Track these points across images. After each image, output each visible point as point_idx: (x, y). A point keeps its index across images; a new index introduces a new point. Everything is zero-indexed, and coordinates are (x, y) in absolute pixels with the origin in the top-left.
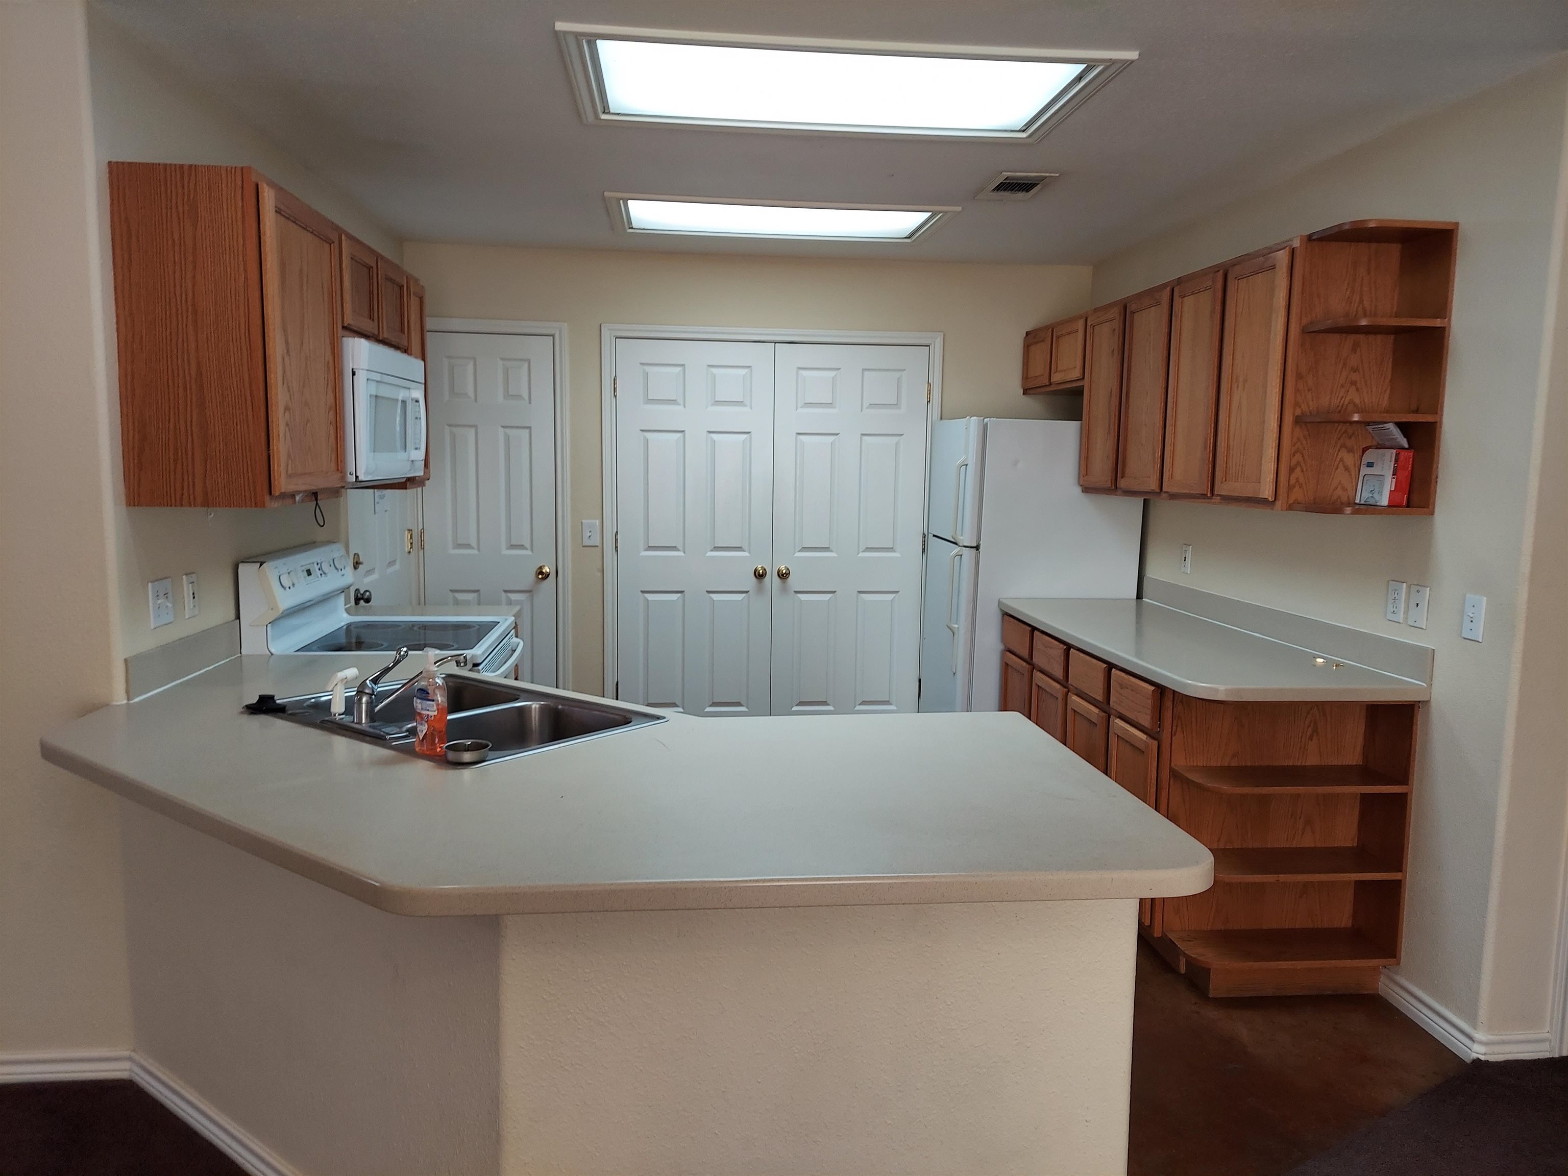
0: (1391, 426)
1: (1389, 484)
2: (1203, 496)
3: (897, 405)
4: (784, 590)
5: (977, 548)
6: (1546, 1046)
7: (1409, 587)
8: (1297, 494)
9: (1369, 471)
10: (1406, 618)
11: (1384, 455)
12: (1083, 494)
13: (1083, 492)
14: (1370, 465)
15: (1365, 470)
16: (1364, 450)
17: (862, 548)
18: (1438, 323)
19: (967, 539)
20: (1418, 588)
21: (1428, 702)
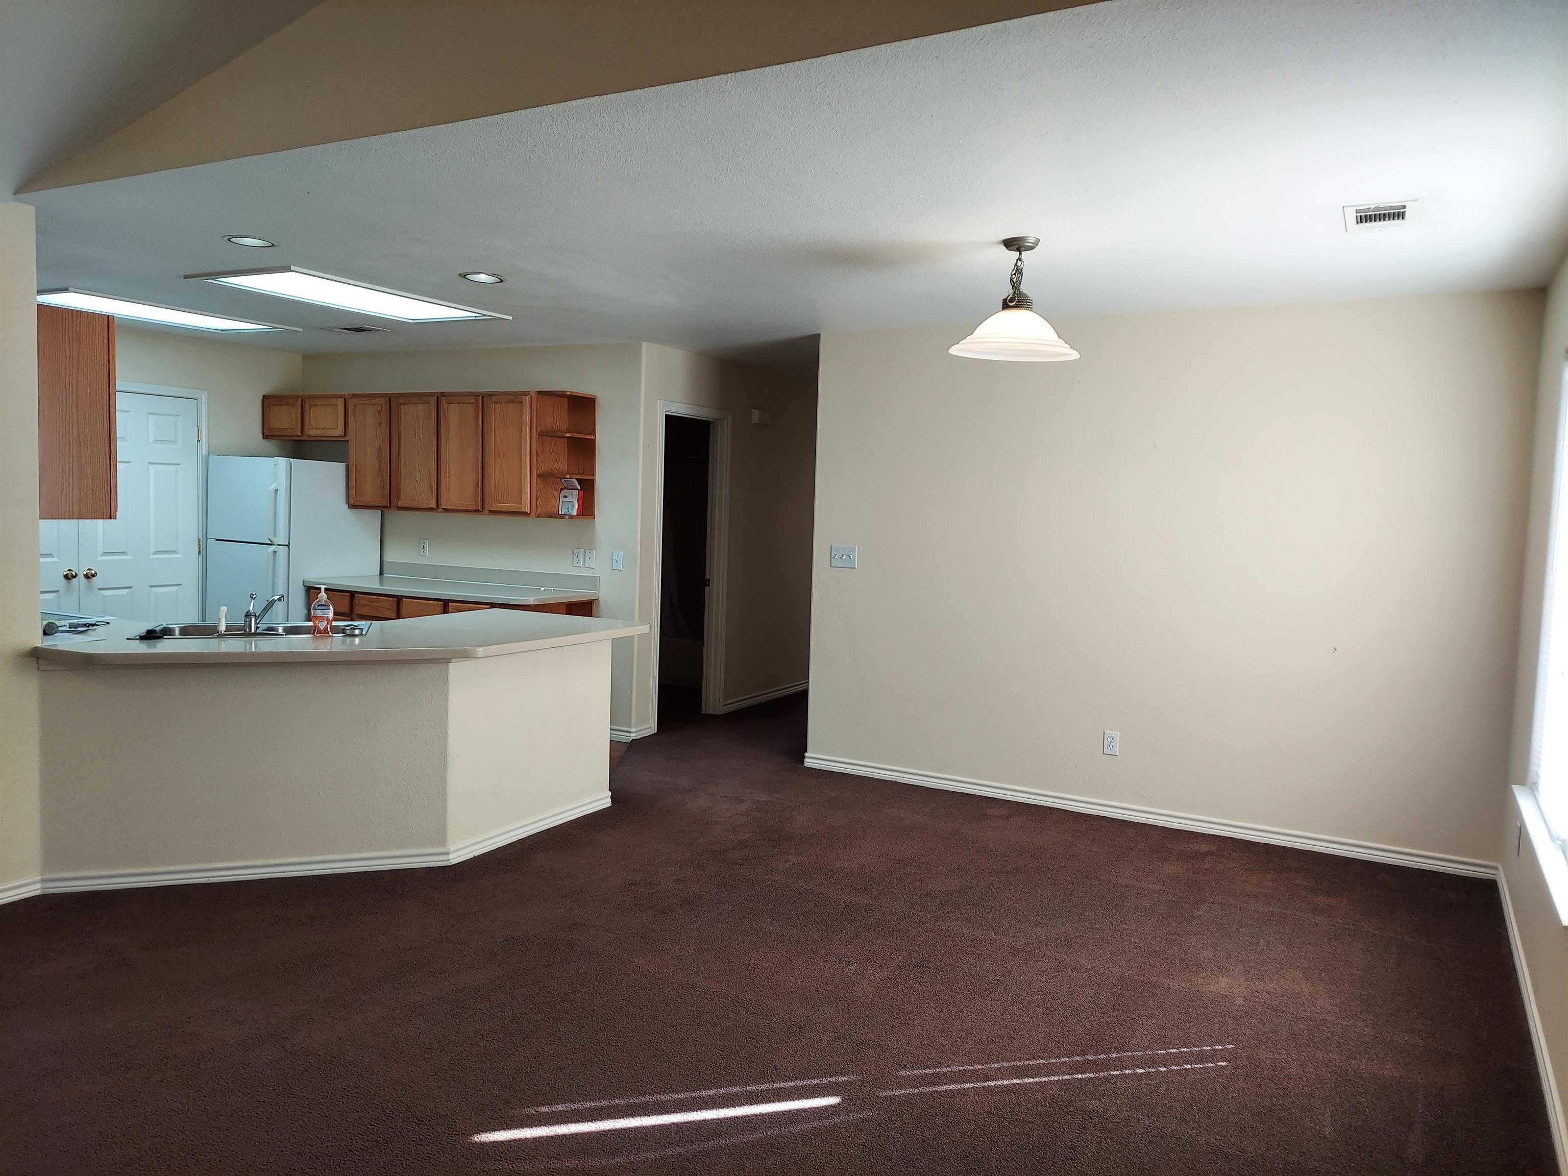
0: (574, 480)
1: (576, 506)
2: (477, 511)
3: (173, 442)
4: (90, 587)
5: (288, 545)
6: (650, 730)
7: (585, 551)
8: (539, 510)
9: (565, 499)
10: (584, 565)
11: (572, 492)
12: (349, 510)
13: (349, 507)
14: (566, 497)
15: (562, 499)
16: (561, 490)
17: (152, 551)
18: (592, 437)
19: (281, 539)
20: (590, 551)
21: (598, 599)
